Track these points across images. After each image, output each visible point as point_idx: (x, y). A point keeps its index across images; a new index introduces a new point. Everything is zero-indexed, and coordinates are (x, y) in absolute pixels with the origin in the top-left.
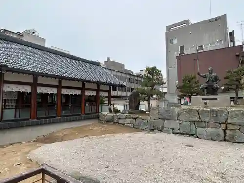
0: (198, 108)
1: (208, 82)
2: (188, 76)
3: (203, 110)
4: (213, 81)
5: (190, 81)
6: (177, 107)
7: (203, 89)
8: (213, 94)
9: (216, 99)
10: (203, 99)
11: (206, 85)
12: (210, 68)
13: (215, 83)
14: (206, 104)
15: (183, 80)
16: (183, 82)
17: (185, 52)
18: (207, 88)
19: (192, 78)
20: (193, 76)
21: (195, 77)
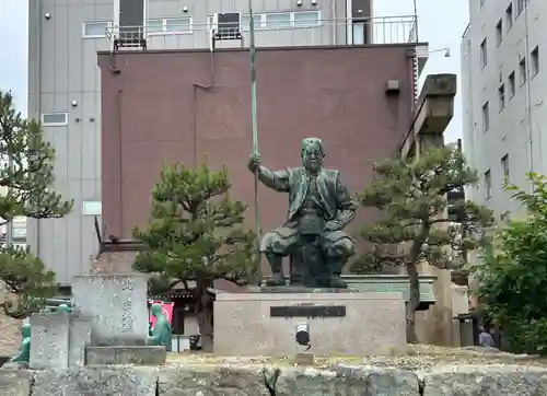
0: (271, 368)
1: (299, 214)
2: (184, 177)
3: (301, 377)
4: (322, 213)
5: (194, 207)
6: (151, 362)
7: (275, 256)
8: (325, 284)
9: (339, 312)
10: (276, 312)
11: (288, 232)
12: (310, 142)
13: (331, 224)
14: (303, 338)
15: (160, 198)
16: (159, 214)
17: (147, 32)
18: (292, 251)
19: (210, 192)
20: (213, 175)
21: (223, 186)
